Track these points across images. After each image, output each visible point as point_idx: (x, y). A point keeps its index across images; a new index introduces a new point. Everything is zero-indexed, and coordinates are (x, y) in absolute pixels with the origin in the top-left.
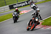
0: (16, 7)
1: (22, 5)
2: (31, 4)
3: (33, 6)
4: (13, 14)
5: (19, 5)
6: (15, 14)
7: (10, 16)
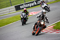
1: (30, 6)
5: (27, 6)
6: (24, 15)
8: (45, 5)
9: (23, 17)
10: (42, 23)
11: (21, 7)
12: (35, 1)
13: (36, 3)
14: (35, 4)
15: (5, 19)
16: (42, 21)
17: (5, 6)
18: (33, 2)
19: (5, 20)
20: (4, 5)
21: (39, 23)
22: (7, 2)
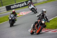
0: (14, 8)
2: (29, 5)
3: (31, 8)
4: (9, 17)
5: (17, 6)
6: (12, 17)
9: (11, 19)
10: (43, 22)
12: (25, 2)
13: (26, 4)
14: (25, 4)
18: (23, 3)
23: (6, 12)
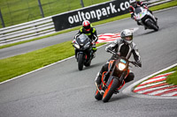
0: (77, 21)
1: (99, 16)
5: (88, 16)
6: (82, 41)
7: (57, 53)
8: (144, 12)
9: (81, 47)
10: (121, 67)
11: (71, 20)
12: (113, 3)
13: (116, 8)
14: (114, 10)
15: (23, 56)
16: (122, 60)
17: (24, 17)
19: (24, 58)
20: (22, 14)
21: (112, 67)
22: (31, 4)
23: (53, 35)
